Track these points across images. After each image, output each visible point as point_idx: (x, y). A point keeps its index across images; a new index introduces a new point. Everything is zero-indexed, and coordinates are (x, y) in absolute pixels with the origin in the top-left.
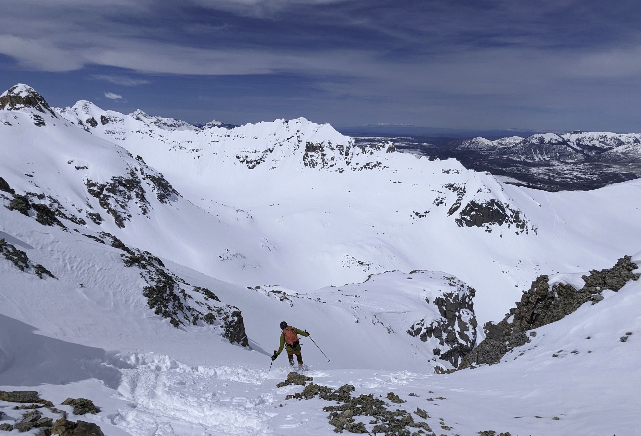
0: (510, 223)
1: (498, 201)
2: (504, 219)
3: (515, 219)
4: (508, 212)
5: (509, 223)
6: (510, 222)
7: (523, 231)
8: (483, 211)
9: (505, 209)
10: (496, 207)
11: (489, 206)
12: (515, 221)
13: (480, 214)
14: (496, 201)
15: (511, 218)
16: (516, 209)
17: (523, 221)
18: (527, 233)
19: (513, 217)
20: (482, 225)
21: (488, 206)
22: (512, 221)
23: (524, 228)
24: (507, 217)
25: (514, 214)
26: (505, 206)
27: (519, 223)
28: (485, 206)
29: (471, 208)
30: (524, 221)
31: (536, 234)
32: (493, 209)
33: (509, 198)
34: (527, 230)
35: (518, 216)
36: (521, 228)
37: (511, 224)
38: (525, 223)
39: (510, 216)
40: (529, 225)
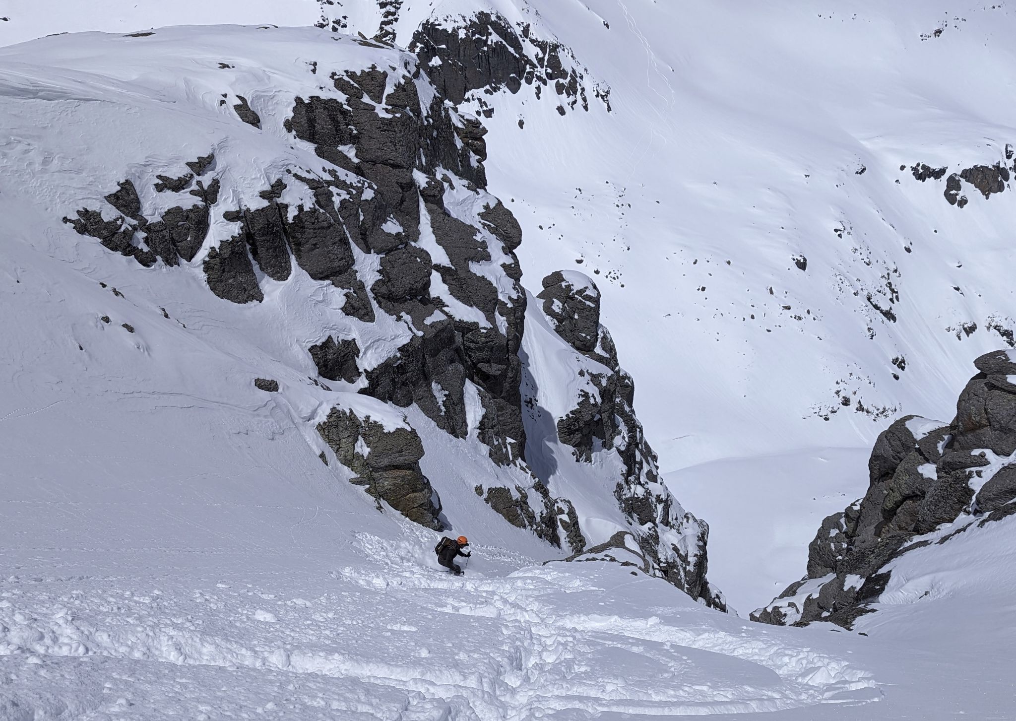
0: (538, 83)
1: (498, 17)
2: (520, 72)
3: (549, 71)
4: (531, 51)
5: (535, 83)
6: (539, 78)
7: (575, 102)
8: (462, 52)
9: (520, 39)
10: (494, 38)
11: (477, 36)
12: (550, 76)
13: (455, 64)
14: (493, 18)
15: (539, 69)
16: (551, 40)
17: (570, 72)
18: (586, 108)
19: (546, 63)
20: (466, 97)
21: (473, 35)
22: (544, 77)
23: (575, 93)
24: (528, 66)
25: (544, 54)
26: (518, 31)
27: (561, 81)
28: (464, 36)
29: (426, 44)
30: (574, 71)
31: (609, 109)
32: (489, 43)
33: (525, 6)
34: (585, 100)
35: (556, 57)
36: (569, 95)
37: (542, 86)
38: (578, 79)
39: (535, 62)
40: (587, 84)
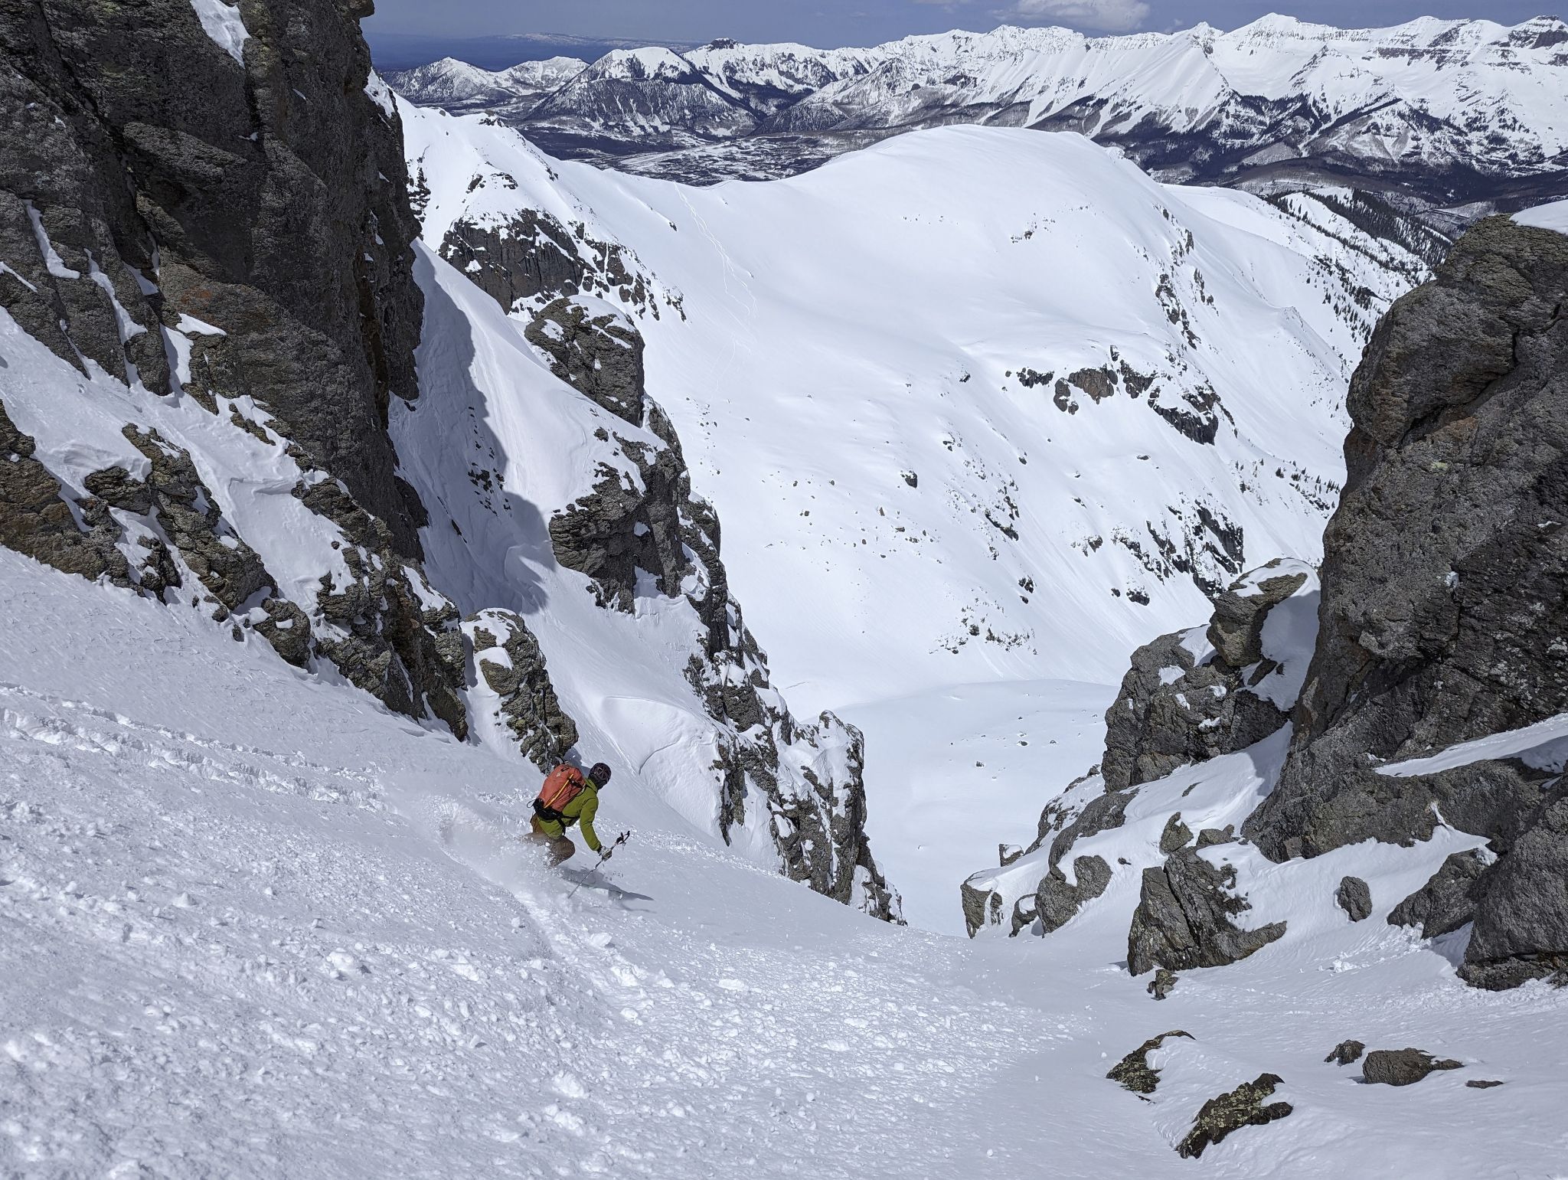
0: (598, 289)
1: (546, 216)
2: (577, 278)
3: (611, 275)
4: (587, 254)
5: (595, 290)
6: (599, 284)
7: (643, 310)
8: (504, 255)
9: (574, 240)
10: (543, 239)
11: (522, 236)
12: (613, 282)
13: (497, 269)
14: (540, 216)
15: (599, 273)
16: (610, 241)
17: (635, 277)
18: (657, 317)
19: (606, 267)
20: (513, 307)
21: (518, 234)
22: (605, 282)
23: (643, 300)
24: (585, 271)
25: (604, 257)
26: (571, 231)
27: (626, 287)
28: (506, 237)
29: (461, 247)
30: (639, 276)
31: (684, 317)
32: (537, 244)
33: (577, 204)
34: (654, 307)
35: (618, 260)
36: (636, 302)
37: (604, 293)
38: (645, 285)
39: (594, 266)
40: (656, 289)
